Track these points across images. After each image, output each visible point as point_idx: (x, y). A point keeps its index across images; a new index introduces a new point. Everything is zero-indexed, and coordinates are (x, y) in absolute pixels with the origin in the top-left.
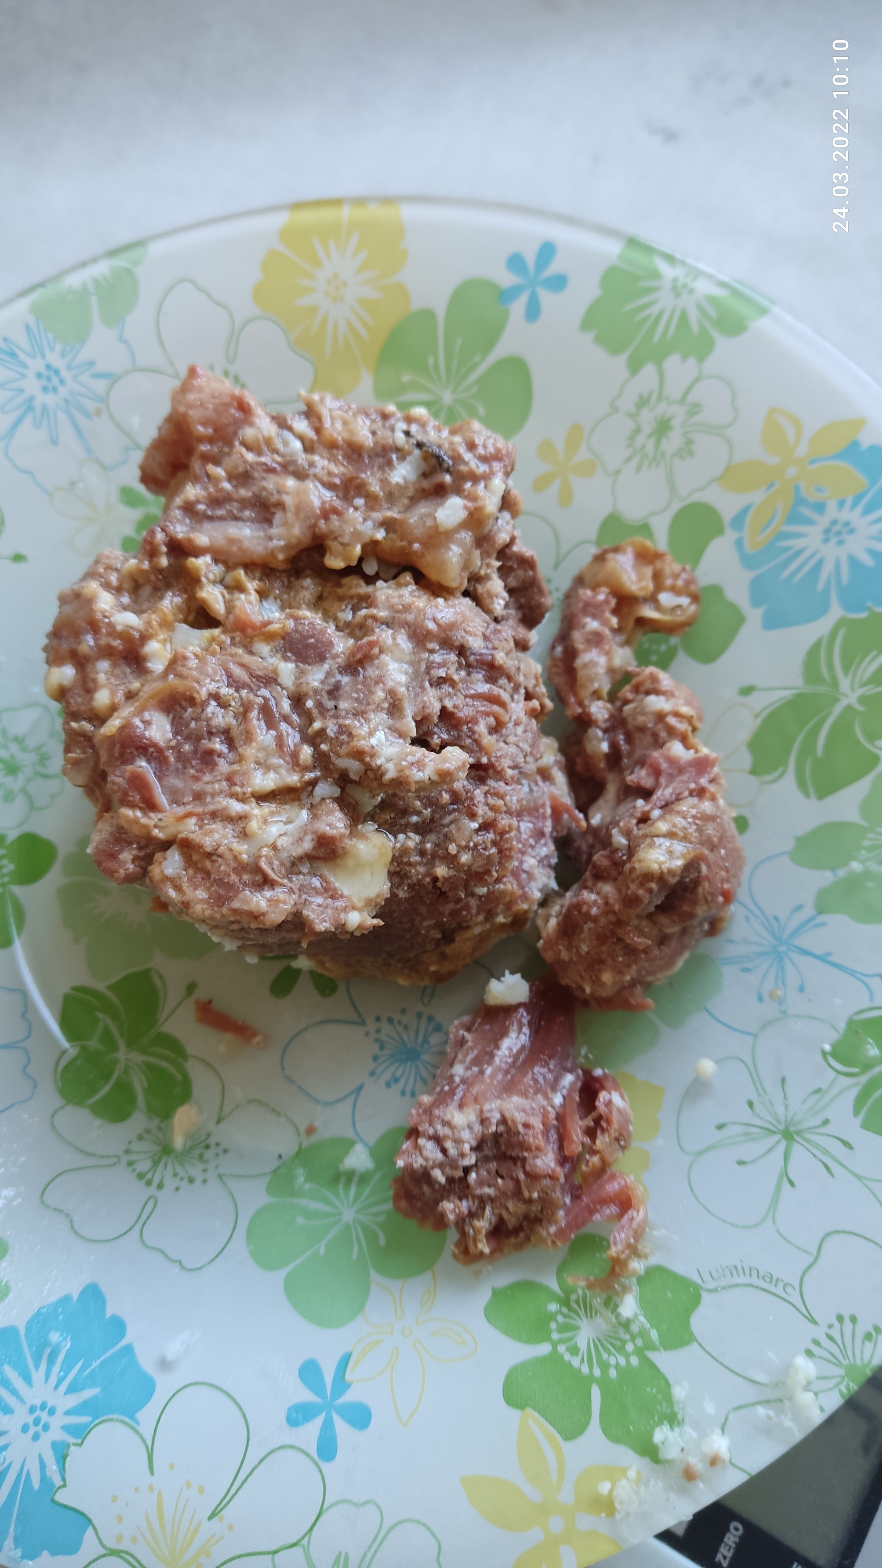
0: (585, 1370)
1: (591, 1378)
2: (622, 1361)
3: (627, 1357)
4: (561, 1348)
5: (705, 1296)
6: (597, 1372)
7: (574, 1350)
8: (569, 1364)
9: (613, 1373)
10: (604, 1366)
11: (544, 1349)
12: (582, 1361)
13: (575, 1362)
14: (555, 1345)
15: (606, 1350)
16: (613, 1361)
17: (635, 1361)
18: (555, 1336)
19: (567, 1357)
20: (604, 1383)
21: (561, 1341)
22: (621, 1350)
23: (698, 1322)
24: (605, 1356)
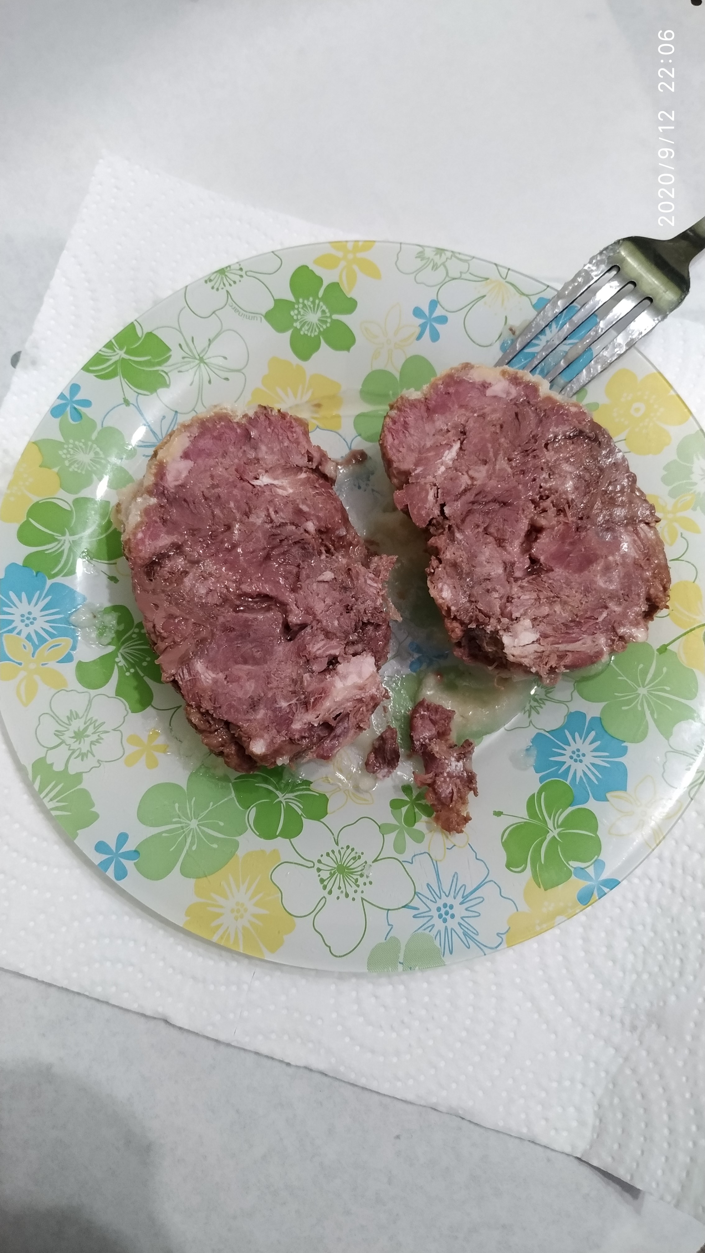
0: (321, 304)
1: (320, 300)
2: (306, 302)
3: (303, 303)
4: (328, 314)
5: (264, 313)
6: (317, 301)
7: (323, 312)
8: (327, 308)
9: (311, 299)
10: (313, 302)
11: (335, 317)
12: (322, 307)
13: (324, 308)
14: (330, 317)
15: (310, 308)
16: (310, 303)
17: (301, 300)
18: (329, 320)
19: (327, 311)
20: (316, 296)
21: (327, 317)
22: (304, 306)
23: (271, 305)
24: (312, 306)
